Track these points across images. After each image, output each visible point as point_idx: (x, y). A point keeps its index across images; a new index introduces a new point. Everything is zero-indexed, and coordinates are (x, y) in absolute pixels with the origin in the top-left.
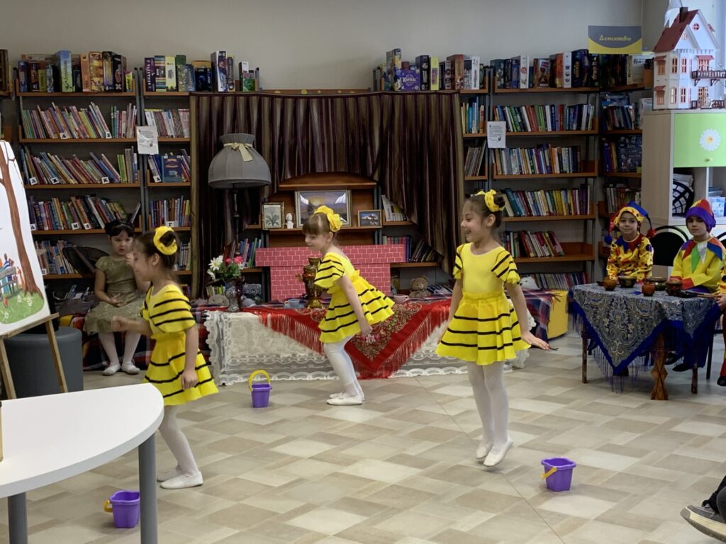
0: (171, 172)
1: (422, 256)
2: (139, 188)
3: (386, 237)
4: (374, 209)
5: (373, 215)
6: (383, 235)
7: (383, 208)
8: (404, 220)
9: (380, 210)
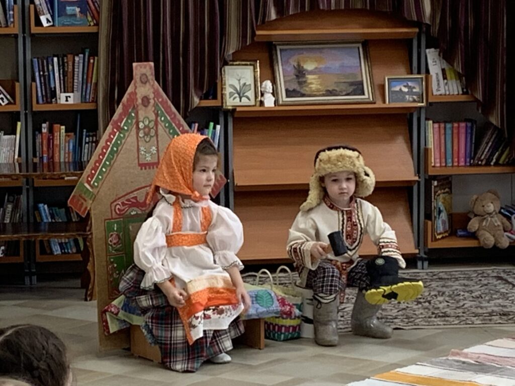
0: (69, 9)
1: (492, 155)
2: (16, 36)
3: (431, 122)
4: (412, 73)
5: (410, 84)
6: (427, 119)
7: (427, 71)
8: (464, 93)
9: (423, 76)
